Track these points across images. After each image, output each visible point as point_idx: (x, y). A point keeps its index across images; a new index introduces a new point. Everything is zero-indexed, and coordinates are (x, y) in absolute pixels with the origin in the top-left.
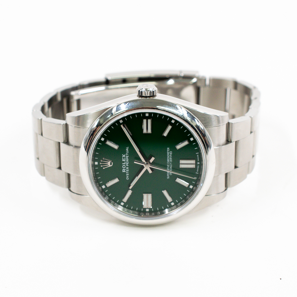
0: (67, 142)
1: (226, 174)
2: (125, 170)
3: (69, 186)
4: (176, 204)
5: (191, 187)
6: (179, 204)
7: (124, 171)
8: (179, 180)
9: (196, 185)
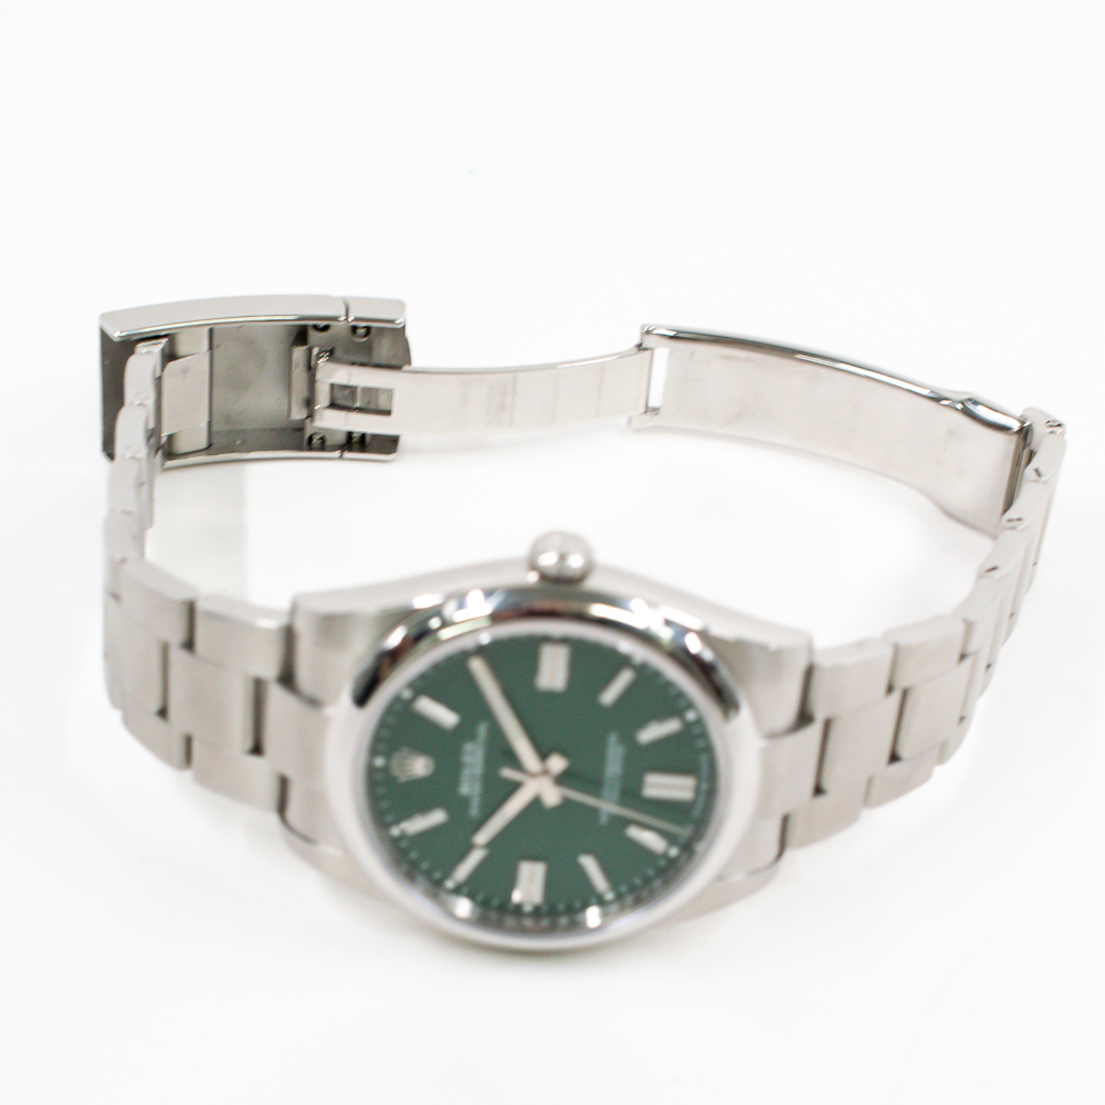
0: (287, 678)
1: (785, 820)
2: (470, 786)
3: (282, 807)
4: (619, 897)
5: (674, 852)
6: (629, 899)
7: (465, 789)
8: (636, 833)
9: (688, 849)
